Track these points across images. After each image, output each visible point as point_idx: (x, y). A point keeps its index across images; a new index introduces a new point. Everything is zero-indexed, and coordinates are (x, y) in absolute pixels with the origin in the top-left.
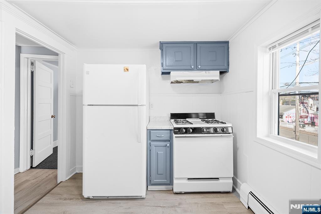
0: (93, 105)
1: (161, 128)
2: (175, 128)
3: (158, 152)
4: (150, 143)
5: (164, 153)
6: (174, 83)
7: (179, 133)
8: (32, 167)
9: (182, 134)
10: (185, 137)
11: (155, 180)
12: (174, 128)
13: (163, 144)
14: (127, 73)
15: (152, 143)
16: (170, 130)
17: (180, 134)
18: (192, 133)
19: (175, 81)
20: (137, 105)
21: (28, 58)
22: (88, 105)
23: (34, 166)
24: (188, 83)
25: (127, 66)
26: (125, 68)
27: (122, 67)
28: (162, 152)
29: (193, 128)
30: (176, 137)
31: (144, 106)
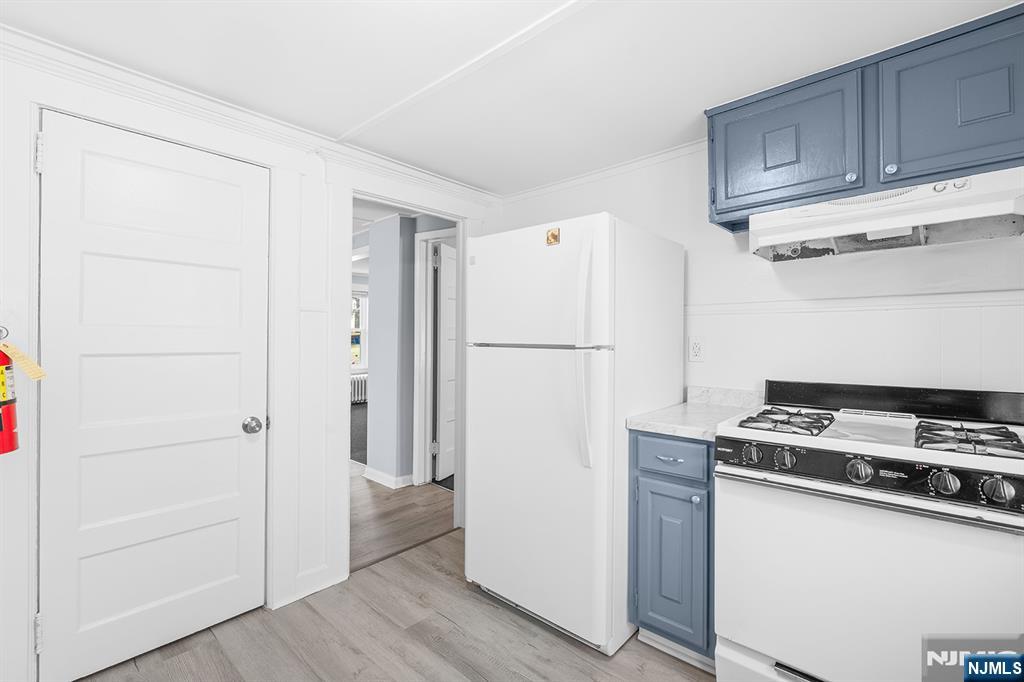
0: (488, 345)
1: (675, 431)
2: (723, 441)
3: (664, 518)
4: (637, 478)
5: (682, 524)
6: (790, 258)
7: (736, 461)
8: (434, 480)
9: (749, 466)
10: (764, 482)
11: (650, 614)
12: (717, 438)
13: (682, 490)
14: (555, 247)
15: (640, 479)
16: (709, 444)
17: (740, 465)
18: (792, 471)
19: (795, 251)
20: (573, 347)
21: (426, 241)
22: (475, 344)
23: (440, 478)
24: (858, 250)
25: (553, 226)
26: (550, 234)
27: (542, 231)
28: (675, 520)
29: (803, 452)
30: (724, 475)
31: (602, 350)
